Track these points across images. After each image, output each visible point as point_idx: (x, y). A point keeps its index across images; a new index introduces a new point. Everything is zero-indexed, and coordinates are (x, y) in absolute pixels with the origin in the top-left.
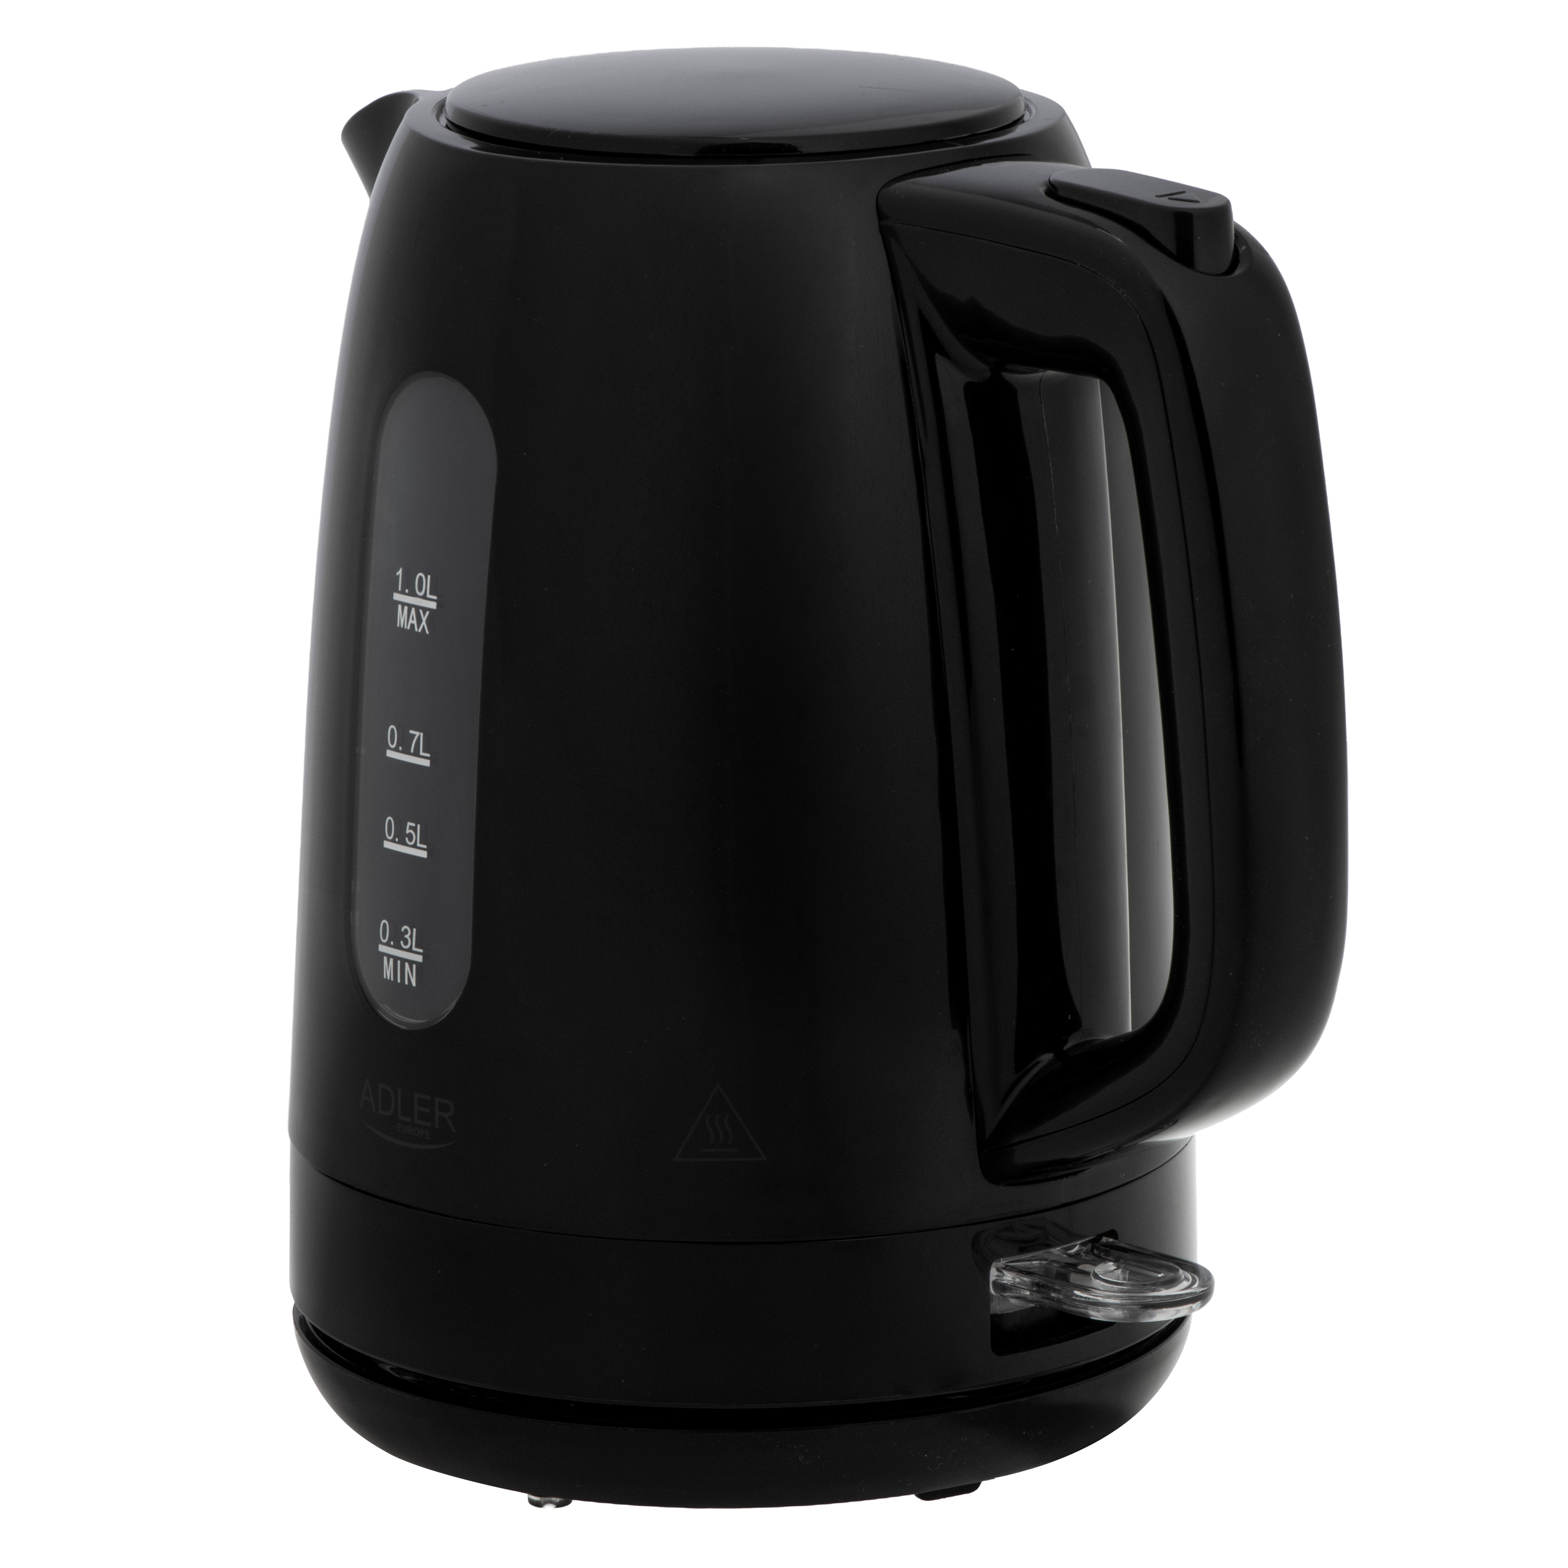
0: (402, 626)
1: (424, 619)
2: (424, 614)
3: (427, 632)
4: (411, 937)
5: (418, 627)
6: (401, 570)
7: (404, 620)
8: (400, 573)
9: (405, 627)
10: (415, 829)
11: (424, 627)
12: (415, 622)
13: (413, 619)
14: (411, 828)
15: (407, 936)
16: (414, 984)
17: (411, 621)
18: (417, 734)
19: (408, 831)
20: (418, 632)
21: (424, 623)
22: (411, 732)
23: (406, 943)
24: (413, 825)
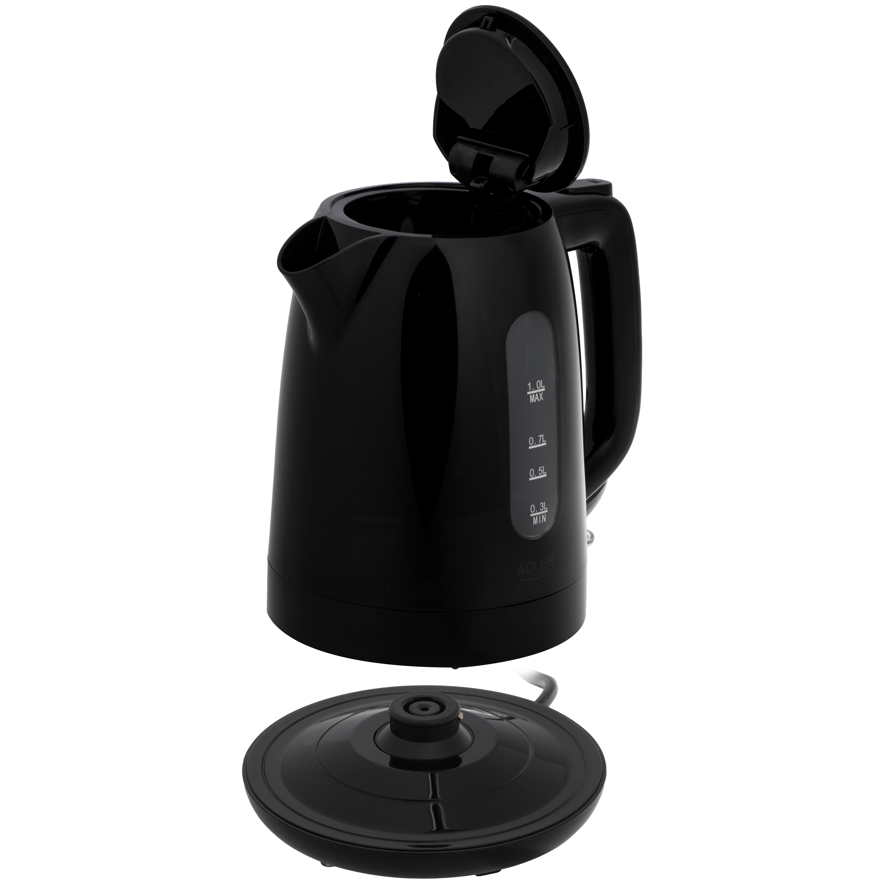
0: (532, 402)
1: (541, 396)
2: (541, 394)
3: (543, 399)
4: (543, 506)
5: (539, 399)
6: (530, 383)
7: (532, 399)
8: (530, 384)
9: (534, 402)
10: (542, 469)
11: (541, 398)
12: (538, 398)
13: (537, 397)
14: (541, 469)
15: (542, 506)
16: (545, 521)
17: (536, 399)
18: (541, 436)
19: (539, 470)
20: (539, 401)
21: (541, 397)
22: (539, 436)
23: (542, 508)
24: (541, 467)
